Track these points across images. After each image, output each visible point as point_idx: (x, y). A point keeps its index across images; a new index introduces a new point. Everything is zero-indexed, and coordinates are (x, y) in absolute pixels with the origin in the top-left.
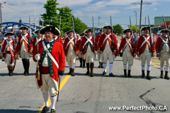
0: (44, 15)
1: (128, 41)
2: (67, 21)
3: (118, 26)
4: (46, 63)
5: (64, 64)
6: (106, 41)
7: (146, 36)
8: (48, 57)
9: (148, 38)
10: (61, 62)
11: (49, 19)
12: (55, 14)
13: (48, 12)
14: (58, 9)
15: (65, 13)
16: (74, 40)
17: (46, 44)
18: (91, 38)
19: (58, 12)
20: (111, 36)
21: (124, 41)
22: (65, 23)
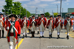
0: (5, 6)
1: (51, 21)
2: (19, 10)
3: (47, 13)
4: (12, 31)
5: (20, 31)
6: (41, 21)
7: (59, 19)
8: (13, 28)
9: (60, 20)
10: (19, 30)
11: (8, 8)
12: (12, 6)
13: (7, 4)
14: (13, 3)
15: (17, 5)
16: (26, 21)
17: (12, 22)
18: (35, 19)
19: (13, 5)
20: (44, 19)
21: (49, 21)
22: (17, 11)
